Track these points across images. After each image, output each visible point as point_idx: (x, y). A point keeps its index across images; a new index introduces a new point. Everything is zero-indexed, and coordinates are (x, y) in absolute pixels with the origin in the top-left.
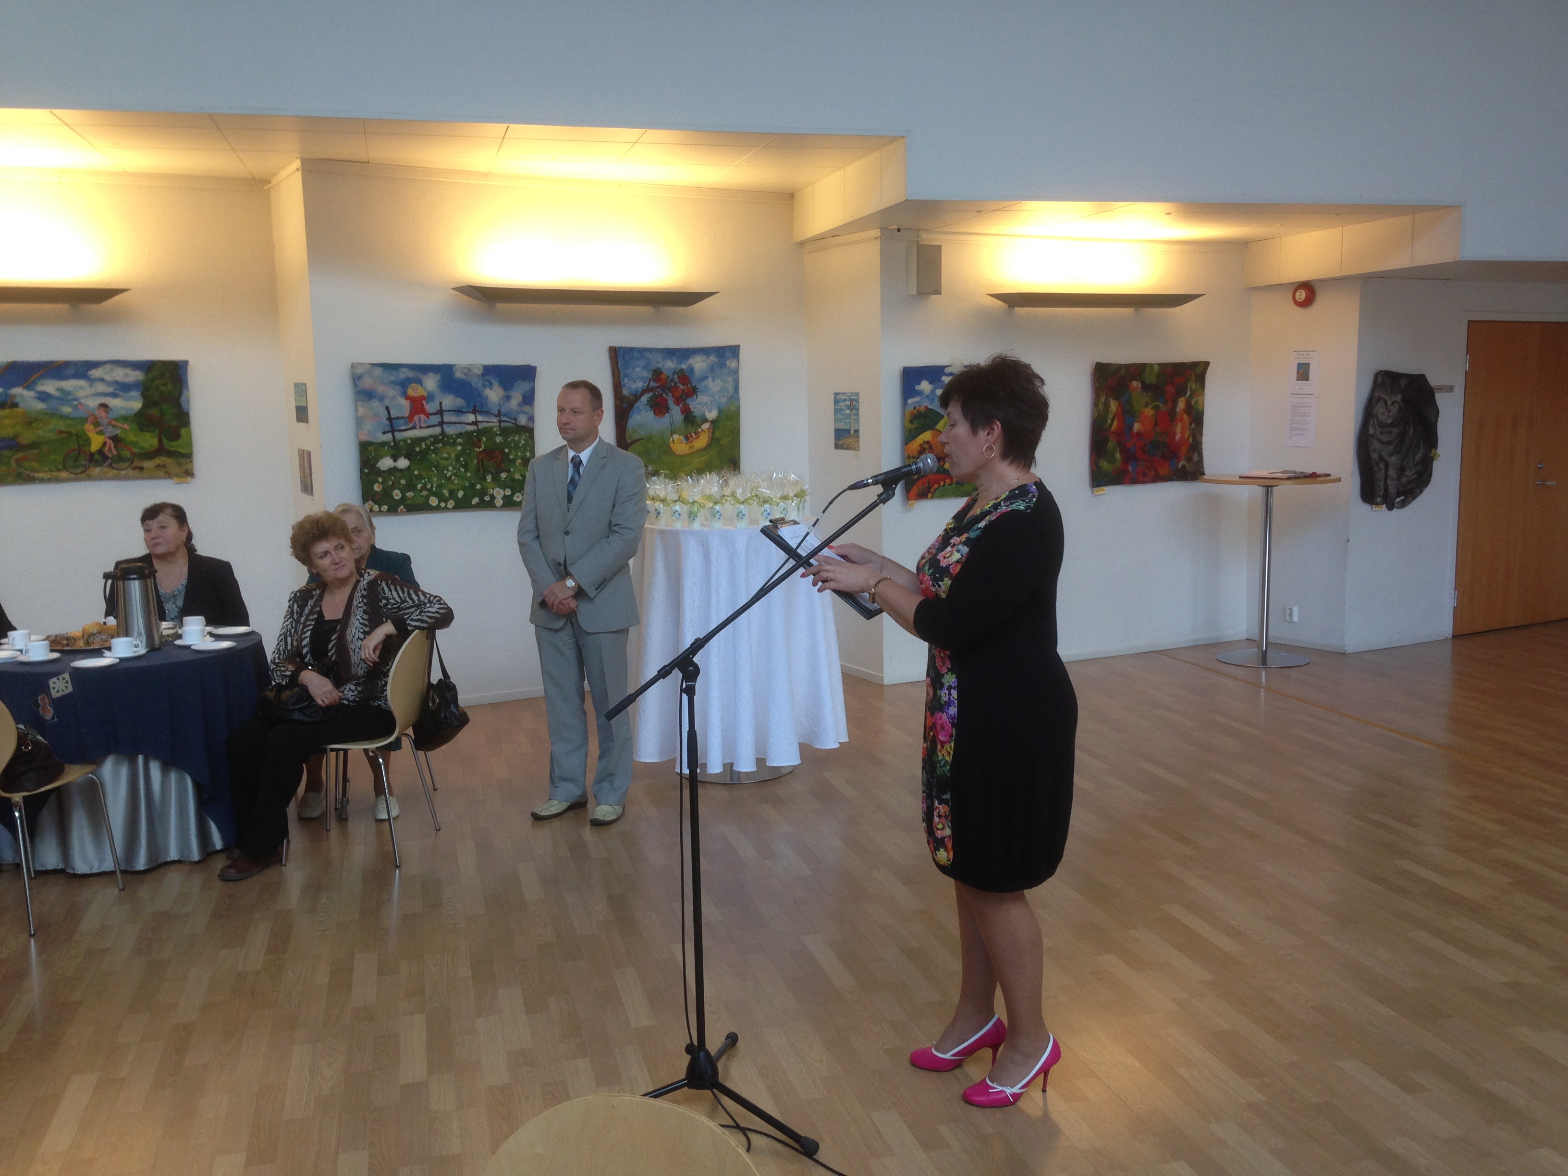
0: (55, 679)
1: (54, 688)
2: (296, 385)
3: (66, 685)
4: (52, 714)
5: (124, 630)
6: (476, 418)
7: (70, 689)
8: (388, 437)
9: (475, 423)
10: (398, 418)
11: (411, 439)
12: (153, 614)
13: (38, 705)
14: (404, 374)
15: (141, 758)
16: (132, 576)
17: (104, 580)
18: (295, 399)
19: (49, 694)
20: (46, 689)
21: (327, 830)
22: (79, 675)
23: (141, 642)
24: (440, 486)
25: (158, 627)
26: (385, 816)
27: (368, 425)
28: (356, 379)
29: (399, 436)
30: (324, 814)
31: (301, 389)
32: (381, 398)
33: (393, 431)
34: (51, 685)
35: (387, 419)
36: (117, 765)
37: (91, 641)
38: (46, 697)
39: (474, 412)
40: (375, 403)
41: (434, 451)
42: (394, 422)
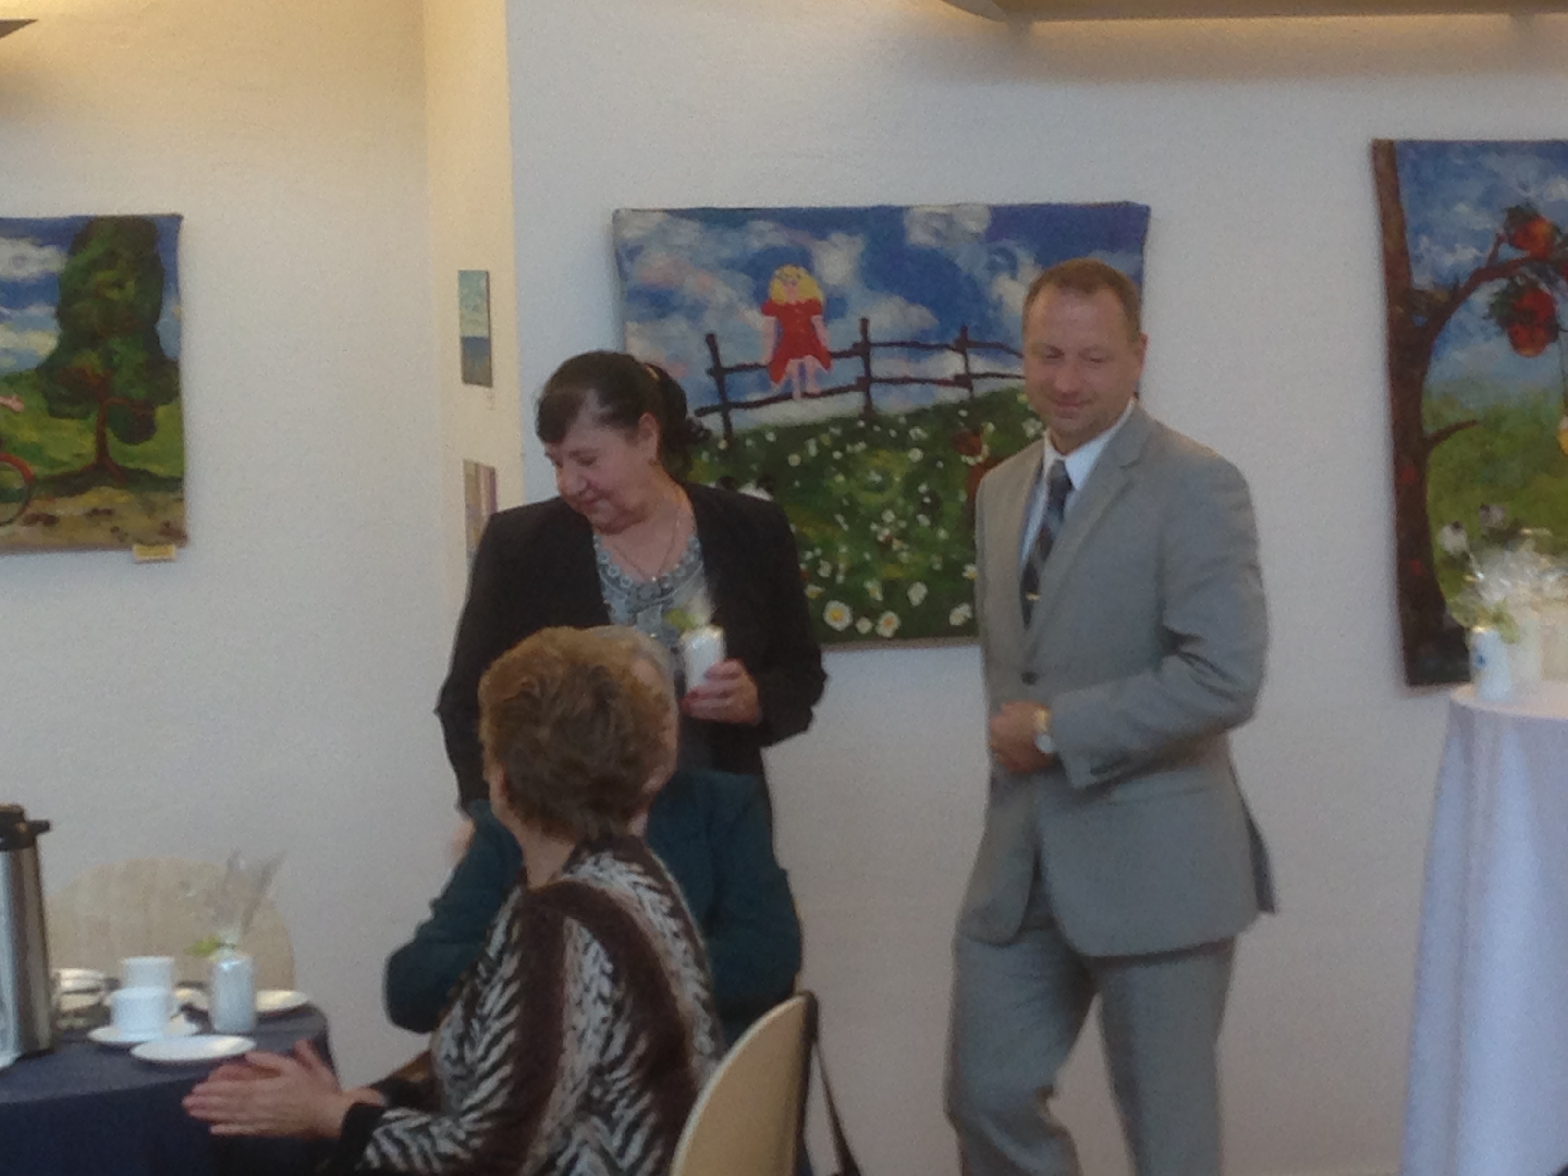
2: (465, 276)
6: (967, 365)
8: (712, 424)
9: (964, 380)
10: (741, 368)
11: (778, 430)
18: (462, 317)
24: (858, 570)
29: (742, 420)
31: (475, 290)
33: (725, 406)
35: (710, 372)
39: (962, 346)
41: (844, 467)
42: (728, 378)
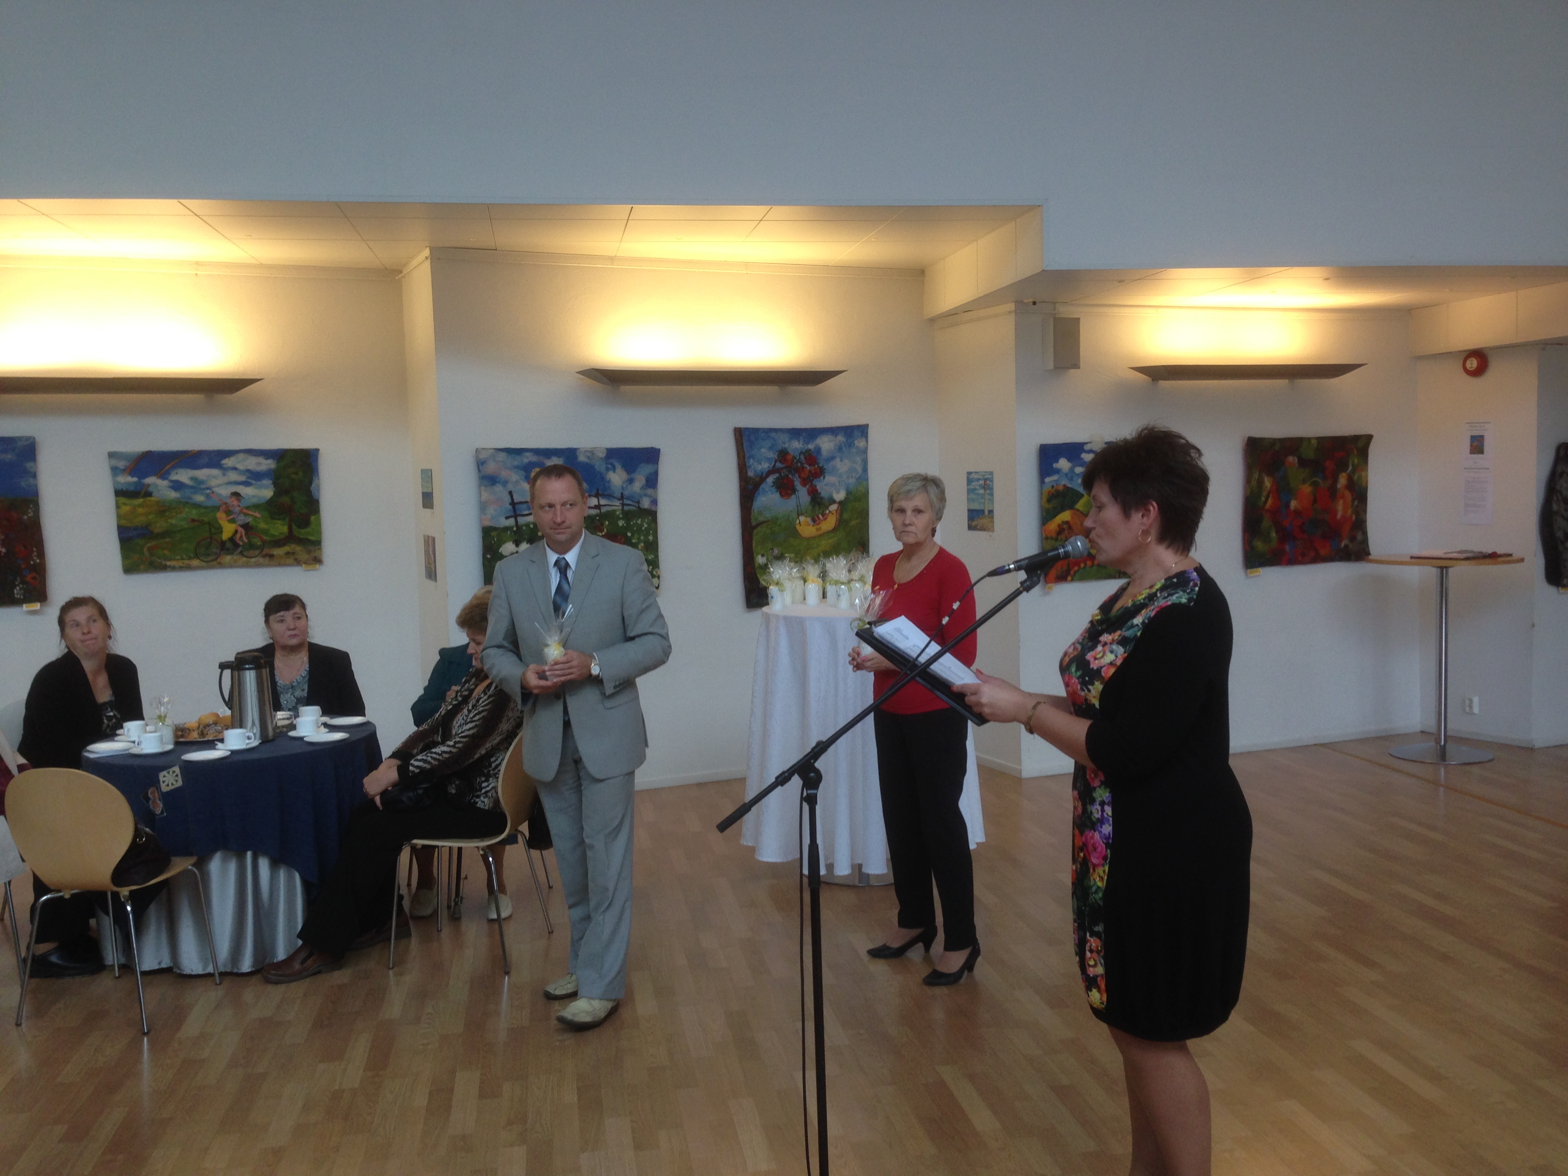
0: (165, 773)
1: (164, 782)
2: (422, 471)
3: (176, 778)
4: (161, 809)
5: (238, 721)
6: (599, 502)
7: (180, 783)
8: (511, 522)
9: (598, 507)
10: (521, 503)
12: (267, 703)
13: (148, 799)
14: (528, 458)
15: (249, 854)
16: (247, 666)
17: (220, 670)
18: (422, 485)
19: (158, 788)
20: (156, 783)
21: (438, 930)
22: (189, 768)
23: (255, 734)
25: (273, 717)
26: (495, 916)
27: (491, 511)
28: (480, 464)
29: (522, 520)
30: (435, 913)
31: (427, 475)
32: (505, 483)
33: (516, 516)
34: (161, 779)
35: (510, 504)
36: (224, 860)
37: (205, 732)
38: (156, 791)
39: (597, 495)
40: (498, 488)
42: (517, 506)
